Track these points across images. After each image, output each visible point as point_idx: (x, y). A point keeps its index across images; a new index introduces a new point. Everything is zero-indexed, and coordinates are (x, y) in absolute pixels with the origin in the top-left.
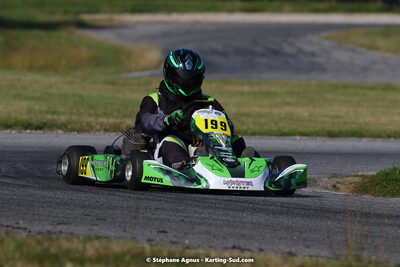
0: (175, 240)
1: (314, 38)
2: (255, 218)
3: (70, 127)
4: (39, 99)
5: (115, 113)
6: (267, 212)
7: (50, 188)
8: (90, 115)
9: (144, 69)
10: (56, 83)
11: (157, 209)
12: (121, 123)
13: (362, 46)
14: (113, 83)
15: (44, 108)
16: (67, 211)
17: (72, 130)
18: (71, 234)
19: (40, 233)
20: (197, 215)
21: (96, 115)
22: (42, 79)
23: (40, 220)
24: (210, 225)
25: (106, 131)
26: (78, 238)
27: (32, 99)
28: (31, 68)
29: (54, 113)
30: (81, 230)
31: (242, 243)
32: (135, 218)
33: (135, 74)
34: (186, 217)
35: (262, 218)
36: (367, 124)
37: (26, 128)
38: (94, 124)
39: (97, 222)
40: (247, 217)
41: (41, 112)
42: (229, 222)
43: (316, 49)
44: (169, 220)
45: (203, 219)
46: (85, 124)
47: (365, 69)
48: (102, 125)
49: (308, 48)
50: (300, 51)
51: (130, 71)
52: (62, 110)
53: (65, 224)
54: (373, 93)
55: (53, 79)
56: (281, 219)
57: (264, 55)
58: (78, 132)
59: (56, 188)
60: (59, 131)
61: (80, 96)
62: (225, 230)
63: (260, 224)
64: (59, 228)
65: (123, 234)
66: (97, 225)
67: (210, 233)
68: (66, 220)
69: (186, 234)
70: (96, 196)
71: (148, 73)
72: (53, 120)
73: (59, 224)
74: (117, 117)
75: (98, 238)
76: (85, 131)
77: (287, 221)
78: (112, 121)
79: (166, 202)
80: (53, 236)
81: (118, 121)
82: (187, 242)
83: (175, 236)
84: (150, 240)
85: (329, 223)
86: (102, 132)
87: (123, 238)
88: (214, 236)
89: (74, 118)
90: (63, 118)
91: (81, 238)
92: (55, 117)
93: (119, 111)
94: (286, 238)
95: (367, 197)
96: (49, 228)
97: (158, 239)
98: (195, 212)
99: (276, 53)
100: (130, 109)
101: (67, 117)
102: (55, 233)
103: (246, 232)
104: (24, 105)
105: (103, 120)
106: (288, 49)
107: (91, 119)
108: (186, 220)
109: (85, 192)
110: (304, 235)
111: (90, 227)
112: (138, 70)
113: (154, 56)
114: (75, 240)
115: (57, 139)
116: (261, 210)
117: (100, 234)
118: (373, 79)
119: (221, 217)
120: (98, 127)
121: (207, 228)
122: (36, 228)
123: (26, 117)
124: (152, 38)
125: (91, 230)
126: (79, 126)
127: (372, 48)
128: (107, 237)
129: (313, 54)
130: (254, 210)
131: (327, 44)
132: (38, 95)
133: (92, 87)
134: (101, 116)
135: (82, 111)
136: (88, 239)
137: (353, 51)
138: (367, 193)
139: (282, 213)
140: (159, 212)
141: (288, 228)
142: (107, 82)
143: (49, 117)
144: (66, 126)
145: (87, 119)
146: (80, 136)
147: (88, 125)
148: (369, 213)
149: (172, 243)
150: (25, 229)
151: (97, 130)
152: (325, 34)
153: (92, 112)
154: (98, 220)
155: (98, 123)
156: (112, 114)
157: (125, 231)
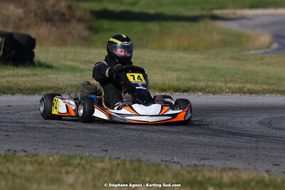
3: (207, 90)
4: (185, 70)
5: (239, 80)
7: (194, 134)
8: (221, 81)
9: (259, 48)
10: (196, 59)
11: (272, 148)
12: (243, 87)
14: (237, 59)
15: (189, 77)
16: (207, 150)
17: (209, 92)
18: (211, 166)
19: (189, 166)
21: (226, 82)
22: (187, 56)
23: (188, 157)
25: (233, 93)
26: (217, 170)
27: (179, 70)
28: (178, 49)
29: (196, 80)
30: (219, 164)
32: (256, 155)
33: (253, 52)
37: (176, 91)
38: (224, 88)
39: (229, 158)
41: (186, 80)
44: (280, 157)
46: (218, 88)
48: (230, 88)
51: (249, 50)
52: (202, 78)
53: (207, 159)
55: (194, 56)
58: (213, 94)
59: (199, 134)
60: (200, 93)
61: (214, 68)
64: (202, 162)
65: (248, 167)
66: (229, 160)
68: (207, 157)
70: (228, 139)
71: (261, 51)
72: (195, 85)
73: (202, 159)
74: (241, 83)
75: (230, 169)
76: (219, 93)
78: (237, 86)
79: (278, 144)
80: (199, 168)
81: (242, 85)
84: (267, 171)
86: (230, 94)
87: (248, 169)
89: (210, 84)
90: (202, 84)
91: (219, 169)
92: (197, 83)
93: (242, 78)
96: (196, 162)
97: (273, 170)
100: (250, 77)
101: (205, 84)
102: (200, 166)
104: (174, 75)
105: (231, 85)
107: (222, 84)
109: (220, 136)
111: (224, 161)
112: (254, 49)
113: (265, 38)
114: (215, 172)
115: (198, 99)
117: (232, 167)
120: (227, 90)
122: (186, 162)
123: (176, 83)
124: (264, 26)
125: (225, 163)
126: (214, 89)
128: (236, 169)
132: (184, 67)
133: (223, 62)
134: (231, 81)
135: (216, 78)
136: (224, 170)
140: (273, 151)
142: (232, 58)
143: (193, 83)
144: (204, 90)
145: (219, 84)
146: (214, 96)
147: (220, 89)
150: (179, 163)
151: (227, 92)
153: (223, 79)
154: (230, 156)
155: (227, 88)
156: (237, 81)
157: (249, 164)
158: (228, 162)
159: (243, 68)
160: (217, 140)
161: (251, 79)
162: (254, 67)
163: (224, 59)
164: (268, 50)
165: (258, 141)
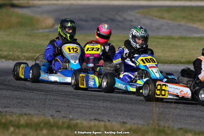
0: (64, 115)
1: (132, 13)
2: (105, 104)
3: (8, 58)
5: (32, 51)
6: (111, 101)
8: (19, 51)
9: (45, 28)
11: (55, 100)
12: (34, 56)
13: (156, 17)
14: (30, 36)
16: (9, 101)
17: (10, 59)
18: (12, 112)
20: (76, 103)
21: (22, 52)
25: (27, 60)
26: (16, 115)
30: (17, 111)
31: (99, 117)
32: (44, 104)
33: (41, 31)
34: (70, 104)
35: (108, 104)
36: (160, 57)
38: (21, 56)
39: (25, 107)
40: (101, 104)
42: (92, 106)
43: (133, 18)
44: (61, 106)
45: (79, 105)
46: (16, 57)
48: (25, 56)
49: (129, 18)
50: (125, 19)
51: (38, 29)
52: (4, 49)
53: (8, 107)
54: (162, 41)
56: (118, 105)
59: (3, 89)
60: (3, 60)
61: (13, 42)
62: (90, 110)
63: (108, 108)
64: (5, 109)
67: (82, 112)
68: (8, 105)
69: (70, 112)
70: (23, 93)
71: (47, 30)
73: (5, 107)
74: (33, 53)
75: (26, 114)
77: (121, 106)
78: (30, 55)
79: (59, 96)
80: (3, 114)
81: (33, 55)
82: (71, 116)
83: (65, 114)
84: (52, 116)
85: (143, 107)
86: (25, 60)
87: (38, 114)
88: (85, 114)
89: (11, 53)
90: (5, 53)
91: (17, 114)
92: (1, 53)
93: (33, 50)
94: (121, 115)
97: (56, 115)
98: (74, 101)
99: (112, 20)
100: (39, 49)
101: (7, 53)
102: (3, 112)
103: (100, 111)
105: (26, 54)
106: (118, 18)
107: (18, 54)
108: (70, 105)
109: (17, 91)
110: (130, 113)
111: (21, 109)
112: (42, 29)
113: (50, 21)
114: (14, 116)
115: (2, 64)
116: (108, 101)
117: (27, 113)
118: (162, 34)
119: (87, 104)
120: (23, 58)
121: (81, 109)
126: (13, 57)
127: (161, 18)
128: (30, 114)
129: (131, 21)
130: (104, 100)
131: (138, 15)
133: (20, 37)
134: (26, 52)
135: (15, 49)
136: (21, 115)
139: (119, 102)
141: (122, 110)
142: (26, 35)
144: (6, 57)
146: (14, 62)
147: (18, 57)
149: (64, 117)
151: (22, 60)
153: (20, 50)
154: (25, 105)
155: (23, 56)
156: (30, 51)
157: (39, 111)
158: (24, 109)
159: (34, 42)
160: (16, 93)
161: (40, 50)
162: (42, 42)
163: (20, 35)
164: (52, 30)
165: (45, 94)
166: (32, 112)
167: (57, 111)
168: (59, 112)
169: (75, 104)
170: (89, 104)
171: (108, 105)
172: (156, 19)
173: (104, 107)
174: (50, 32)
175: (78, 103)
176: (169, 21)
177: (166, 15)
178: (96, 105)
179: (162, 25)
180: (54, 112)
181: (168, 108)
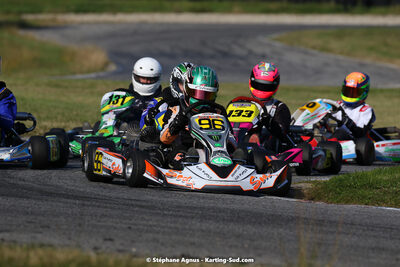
0: (121, 248)
1: (265, 39)
2: (205, 225)
5: (59, 117)
6: (217, 219)
9: (89, 72)
11: (103, 216)
13: (314, 48)
14: (57, 86)
16: (9, 218)
18: (14, 241)
20: (145, 222)
24: (158, 233)
26: (21, 246)
30: (24, 238)
31: (191, 251)
32: (80, 225)
33: (79, 76)
34: (135, 225)
35: (212, 225)
39: (40, 230)
40: (196, 224)
42: (176, 228)
43: (267, 51)
44: (115, 228)
45: (151, 226)
47: (318, 72)
49: (258, 50)
50: (250, 52)
51: (74, 73)
53: (8, 231)
56: (232, 226)
57: (212, 57)
62: (174, 237)
63: (210, 232)
65: (68, 242)
66: (40, 233)
67: (158, 241)
68: (8, 227)
69: (133, 242)
70: (39, 202)
71: (93, 75)
74: (61, 122)
75: (42, 245)
77: (238, 228)
78: (56, 124)
79: (112, 209)
81: (63, 124)
82: (134, 250)
83: (122, 244)
84: (96, 248)
85: (281, 230)
88: (162, 244)
91: (24, 246)
93: (63, 114)
94: (236, 246)
95: (320, 204)
97: (104, 247)
98: (143, 219)
99: (225, 55)
100: (75, 113)
103: (195, 240)
105: (47, 123)
106: (238, 51)
108: (133, 227)
109: (28, 198)
110: (255, 243)
111: (33, 235)
112: (82, 73)
113: (98, 57)
114: (18, 248)
117: (45, 242)
118: (326, 82)
119: (169, 225)
121: (155, 236)
124: (97, 39)
125: (34, 238)
127: (324, 49)
128: (50, 246)
130: (203, 217)
131: (278, 45)
134: (44, 120)
136: (32, 247)
137: (306, 53)
138: (320, 199)
139: (232, 221)
140: (105, 219)
141: (238, 236)
142: (49, 85)
148: (323, 221)
149: (119, 251)
152: (275, 36)
154: (42, 227)
156: (56, 118)
157: (70, 239)
158: (39, 236)
159: (64, 99)
160: (25, 202)
161: (77, 115)
162: (80, 99)
163: (37, 85)
164: (101, 74)
165: (84, 205)
166: (55, 241)
167: (106, 240)
168: (111, 240)
169: (144, 225)
170: (172, 225)
171: (212, 227)
172: (315, 52)
173: (203, 231)
174: (98, 78)
175: (151, 223)
176: (341, 57)
177: (334, 44)
178: (187, 227)
179: (327, 64)
180: (101, 241)
181: (332, 233)
